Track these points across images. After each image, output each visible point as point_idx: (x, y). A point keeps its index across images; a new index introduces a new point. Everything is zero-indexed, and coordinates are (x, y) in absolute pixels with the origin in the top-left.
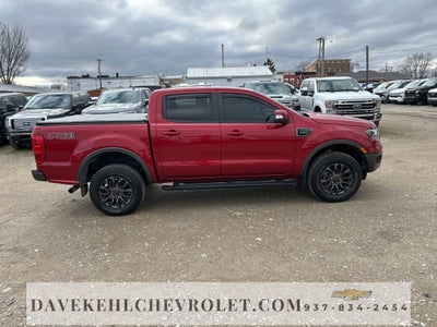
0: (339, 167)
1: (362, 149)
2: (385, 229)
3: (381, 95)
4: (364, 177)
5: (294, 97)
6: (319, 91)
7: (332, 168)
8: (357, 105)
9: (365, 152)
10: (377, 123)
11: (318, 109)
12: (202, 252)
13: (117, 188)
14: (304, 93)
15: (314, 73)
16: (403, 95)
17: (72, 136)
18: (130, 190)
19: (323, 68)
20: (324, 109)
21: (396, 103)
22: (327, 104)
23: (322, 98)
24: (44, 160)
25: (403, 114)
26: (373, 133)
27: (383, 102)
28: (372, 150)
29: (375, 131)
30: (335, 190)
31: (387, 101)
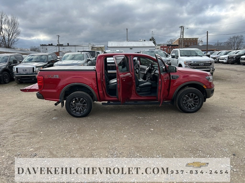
0: (192, 95)
1: (204, 86)
2: (215, 126)
3: (214, 58)
4: (205, 101)
5: (168, 59)
6: (181, 56)
7: (189, 95)
8: (202, 64)
9: (205, 88)
10: (212, 74)
11: (180, 66)
12: (124, 135)
13: (79, 104)
14: (173, 57)
15: (177, 45)
16: (227, 59)
17: (57, 77)
18: (86, 105)
19: (183, 43)
20: (183, 65)
21: (223, 63)
22: (186, 63)
23: (183, 60)
24: (43, 89)
25: (227, 69)
26: (209, 78)
27: (215, 62)
28: (209, 87)
29: (211, 77)
30: (190, 107)
31: (218, 62)
